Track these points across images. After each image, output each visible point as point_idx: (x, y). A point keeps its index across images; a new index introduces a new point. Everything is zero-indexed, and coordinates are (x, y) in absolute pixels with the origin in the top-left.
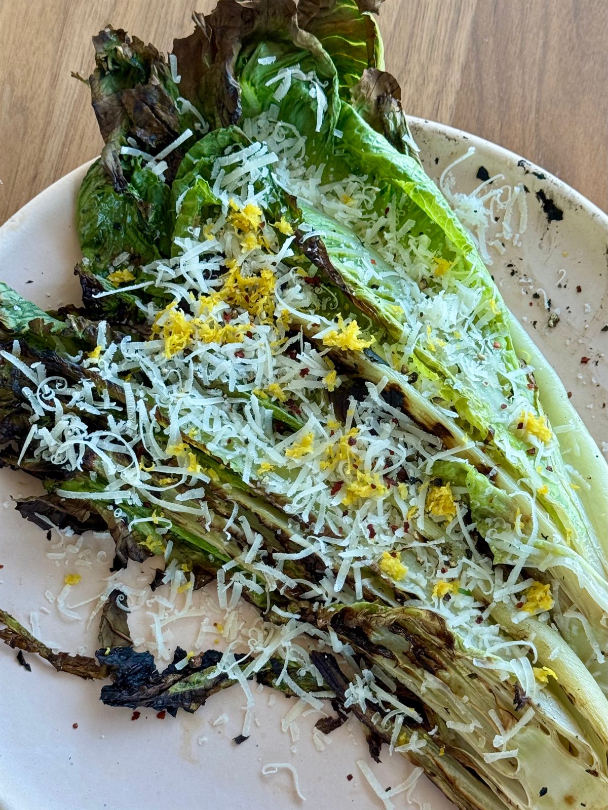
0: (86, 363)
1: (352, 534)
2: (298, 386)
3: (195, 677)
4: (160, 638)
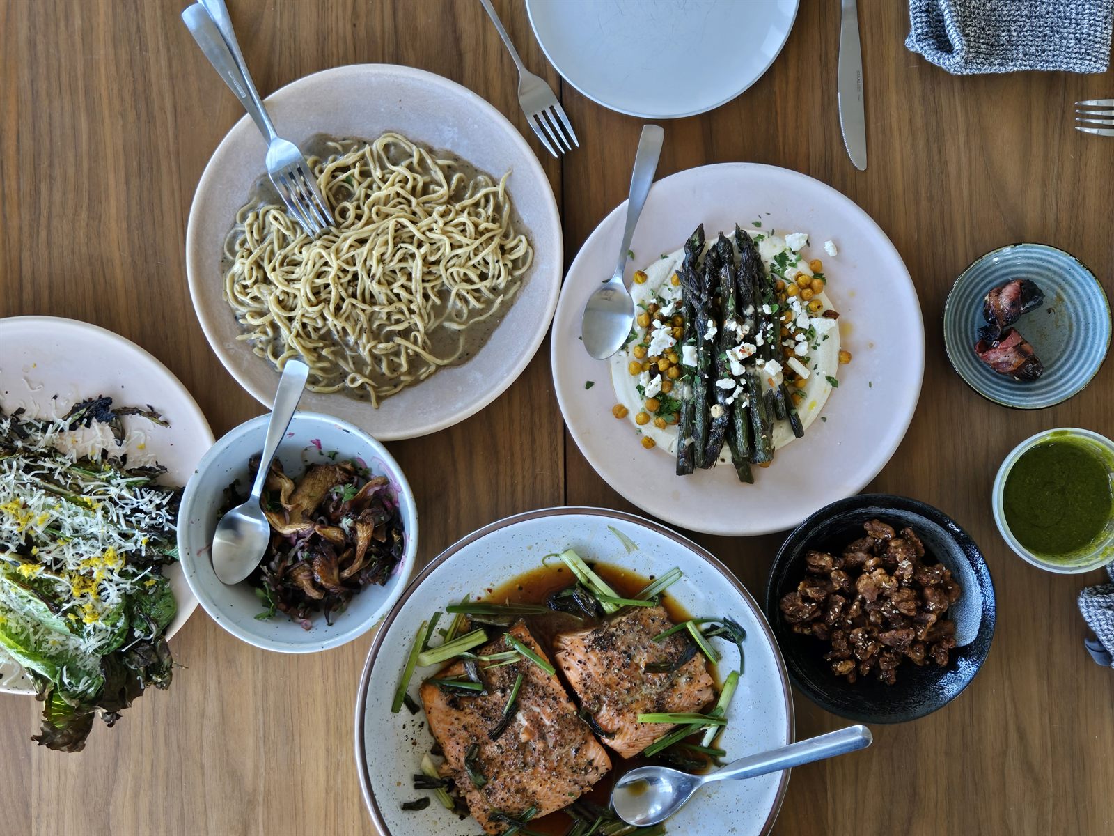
0: (148, 536)
1: (12, 487)
2: (52, 546)
3: (77, 417)
4: (98, 431)
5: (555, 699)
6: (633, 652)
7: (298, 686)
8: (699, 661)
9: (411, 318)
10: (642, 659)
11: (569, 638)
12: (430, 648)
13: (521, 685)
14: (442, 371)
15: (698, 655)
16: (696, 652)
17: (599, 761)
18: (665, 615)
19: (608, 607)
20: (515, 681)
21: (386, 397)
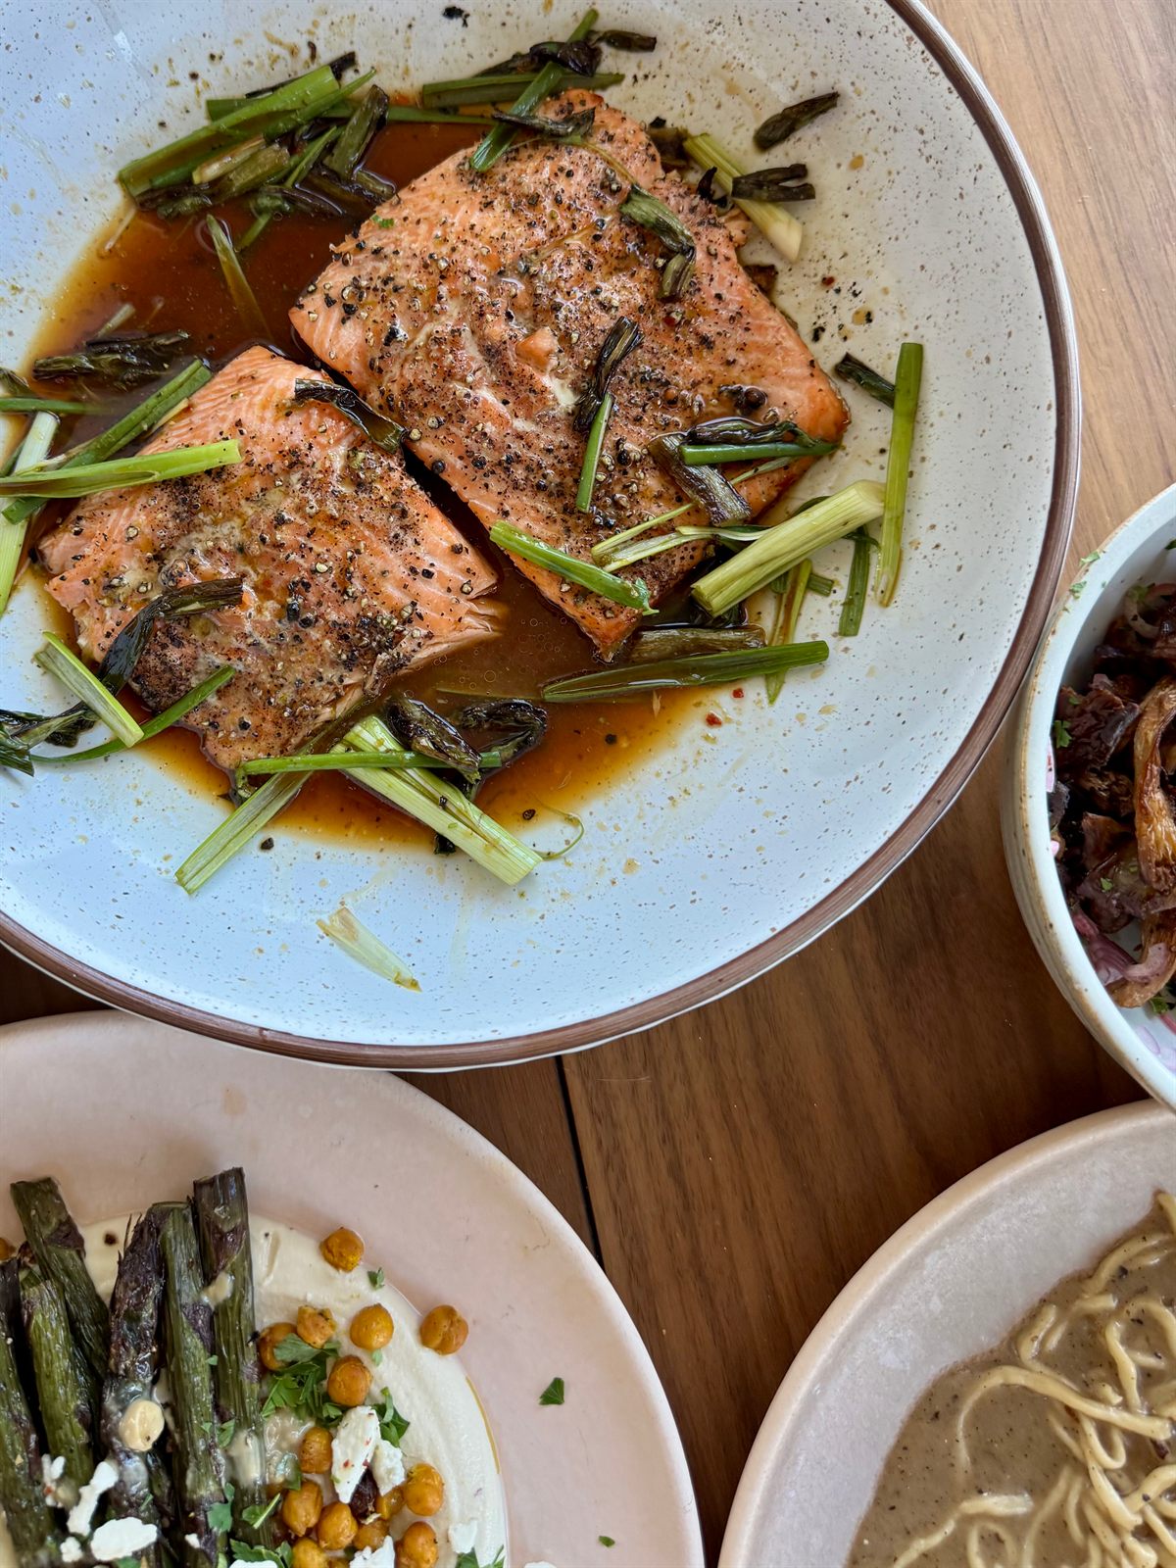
5: (479, 463)
6: (286, 627)
7: (1143, 382)
8: (94, 638)
9: (1142, 1512)
10: (256, 613)
11: (469, 632)
12: (849, 536)
13: (576, 481)
14: (995, 1343)
15: (98, 655)
16: (106, 660)
17: (328, 319)
18: (212, 746)
19: (374, 735)
20: (596, 490)
21: (1141, 1231)
